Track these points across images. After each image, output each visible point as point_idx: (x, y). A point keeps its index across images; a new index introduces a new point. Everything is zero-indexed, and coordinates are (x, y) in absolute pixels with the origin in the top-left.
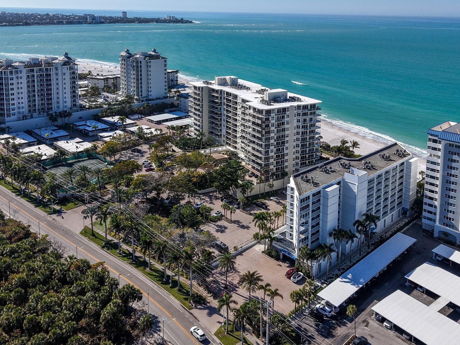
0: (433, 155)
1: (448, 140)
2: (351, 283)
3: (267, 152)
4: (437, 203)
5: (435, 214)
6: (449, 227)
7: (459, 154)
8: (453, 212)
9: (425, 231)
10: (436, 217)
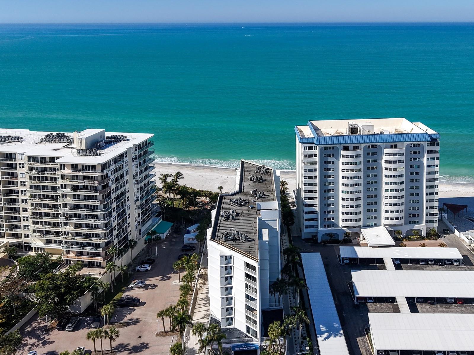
0: (306, 163)
1: (322, 145)
2: (333, 336)
3: (108, 224)
4: (317, 209)
5: (316, 219)
6: (331, 227)
7: (333, 154)
8: (333, 211)
9: (307, 240)
10: (318, 223)
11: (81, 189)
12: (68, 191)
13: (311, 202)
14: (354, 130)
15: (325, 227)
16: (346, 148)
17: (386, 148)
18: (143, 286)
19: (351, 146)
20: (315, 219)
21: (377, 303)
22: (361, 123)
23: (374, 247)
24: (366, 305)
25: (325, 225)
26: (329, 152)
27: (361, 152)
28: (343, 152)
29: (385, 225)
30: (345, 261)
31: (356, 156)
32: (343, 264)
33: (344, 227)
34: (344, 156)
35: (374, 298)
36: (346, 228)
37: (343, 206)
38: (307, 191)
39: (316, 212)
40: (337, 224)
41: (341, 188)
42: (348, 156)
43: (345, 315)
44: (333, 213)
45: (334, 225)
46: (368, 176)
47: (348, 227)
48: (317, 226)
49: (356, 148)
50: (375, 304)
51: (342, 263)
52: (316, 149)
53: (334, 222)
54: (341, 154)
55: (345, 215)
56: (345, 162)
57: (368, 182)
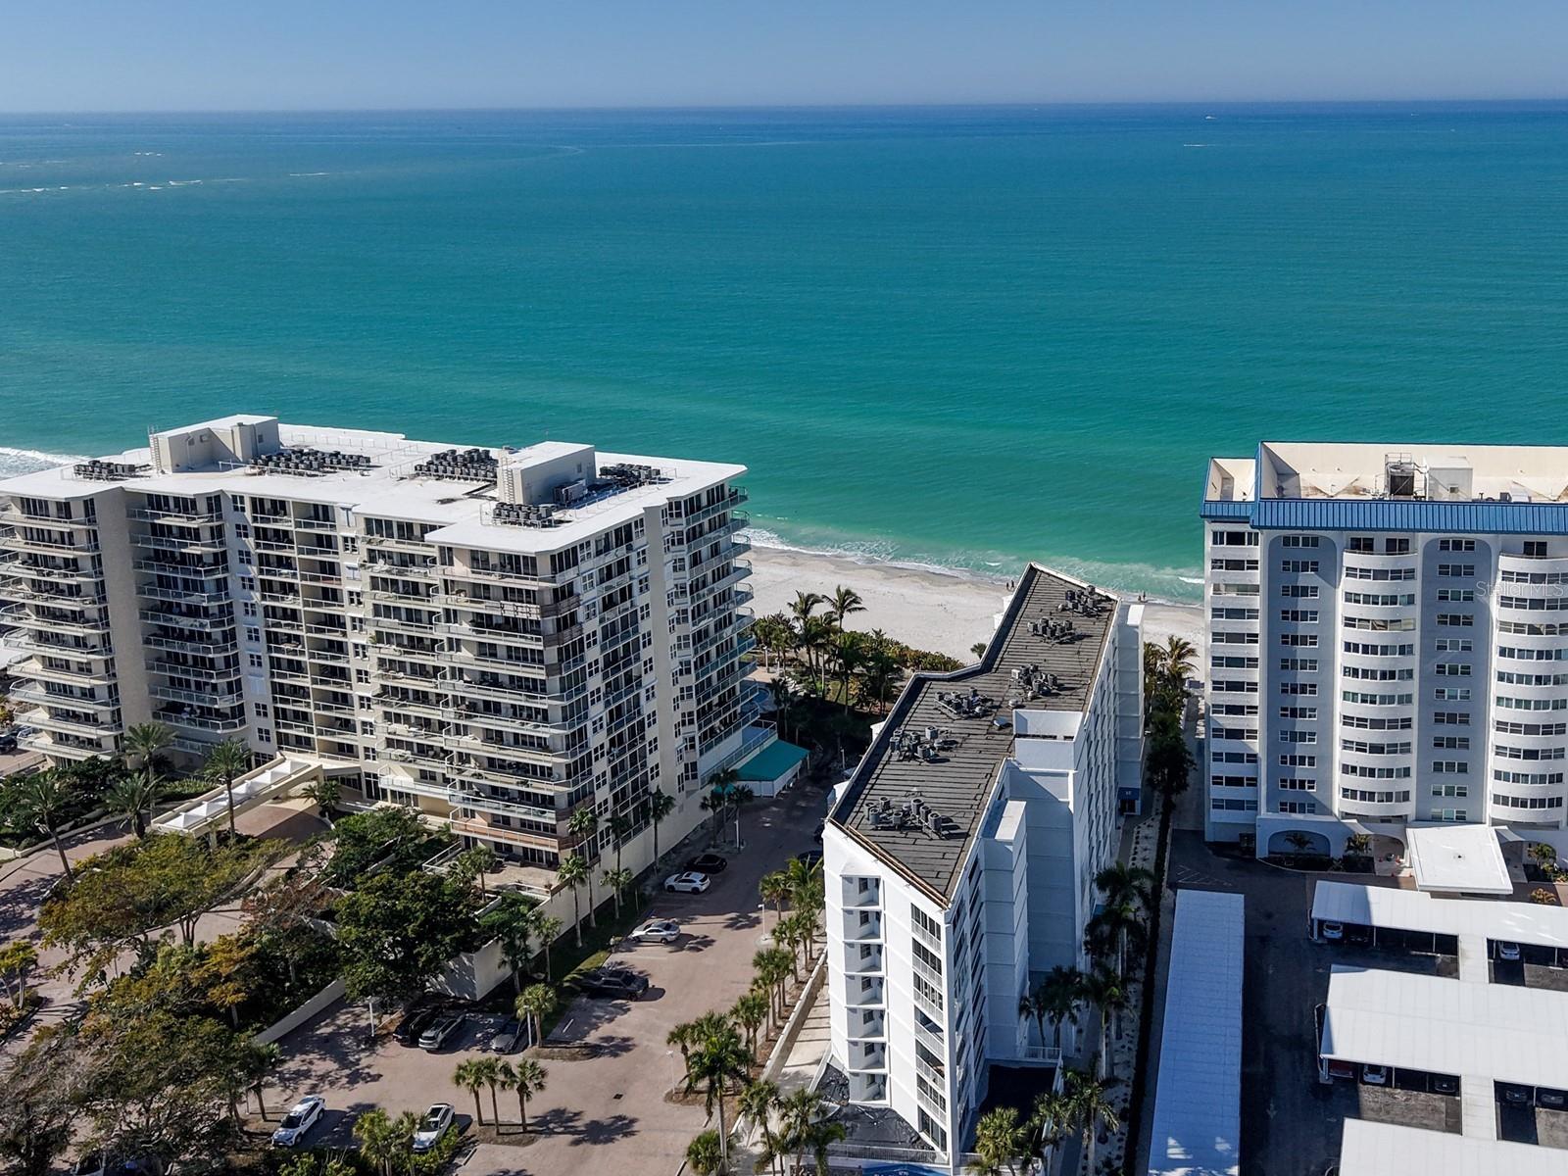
0: (1223, 588)
1: (1279, 529)
3: (576, 740)
4: (1256, 746)
5: (1253, 782)
6: (1302, 811)
7: (1316, 563)
8: (1312, 758)
9: (1220, 848)
10: (1257, 793)
11: (498, 627)
12: (463, 629)
13: (1241, 722)
14: (1400, 483)
15: (1282, 810)
16: (1364, 546)
17: (1507, 551)
18: (669, 938)
19: (1380, 540)
20: (1248, 779)
21: (1396, 1087)
22: (1428, 460)
23: (1437, 894)
24: (1357, 1090)
25: (1282, 804)
26: (1301, 553)
27: (1414, 560)
28: (1351, 559)
29: (1495, 822)
30: (1328, 933)
31: (1396, 575)
32: (1320, 942)
33: (1348, 815)
34: (1351, 572)
35: (1389, 1069)
36: (1355, 821)
37: (1347, 744)
38: (1222, 683)
39: (1253, 758)
40: (1325, 803)
41: (1341, 683)
42: (1365, 573)
43: (1272, 1114)
44: (1311, 764)
45: (1313, 805)
46: (1439, 648)
47: (1362, 818)
48: (1254, 806)
49: (1396, 547)
50: (1387, 1090)
51: (1316, 937)
52: (1256, 544)
53: (1316, 796)
54: (1342, 566)
55: (1352, 777)
56: (1356, 594)
57: (1438, 666)
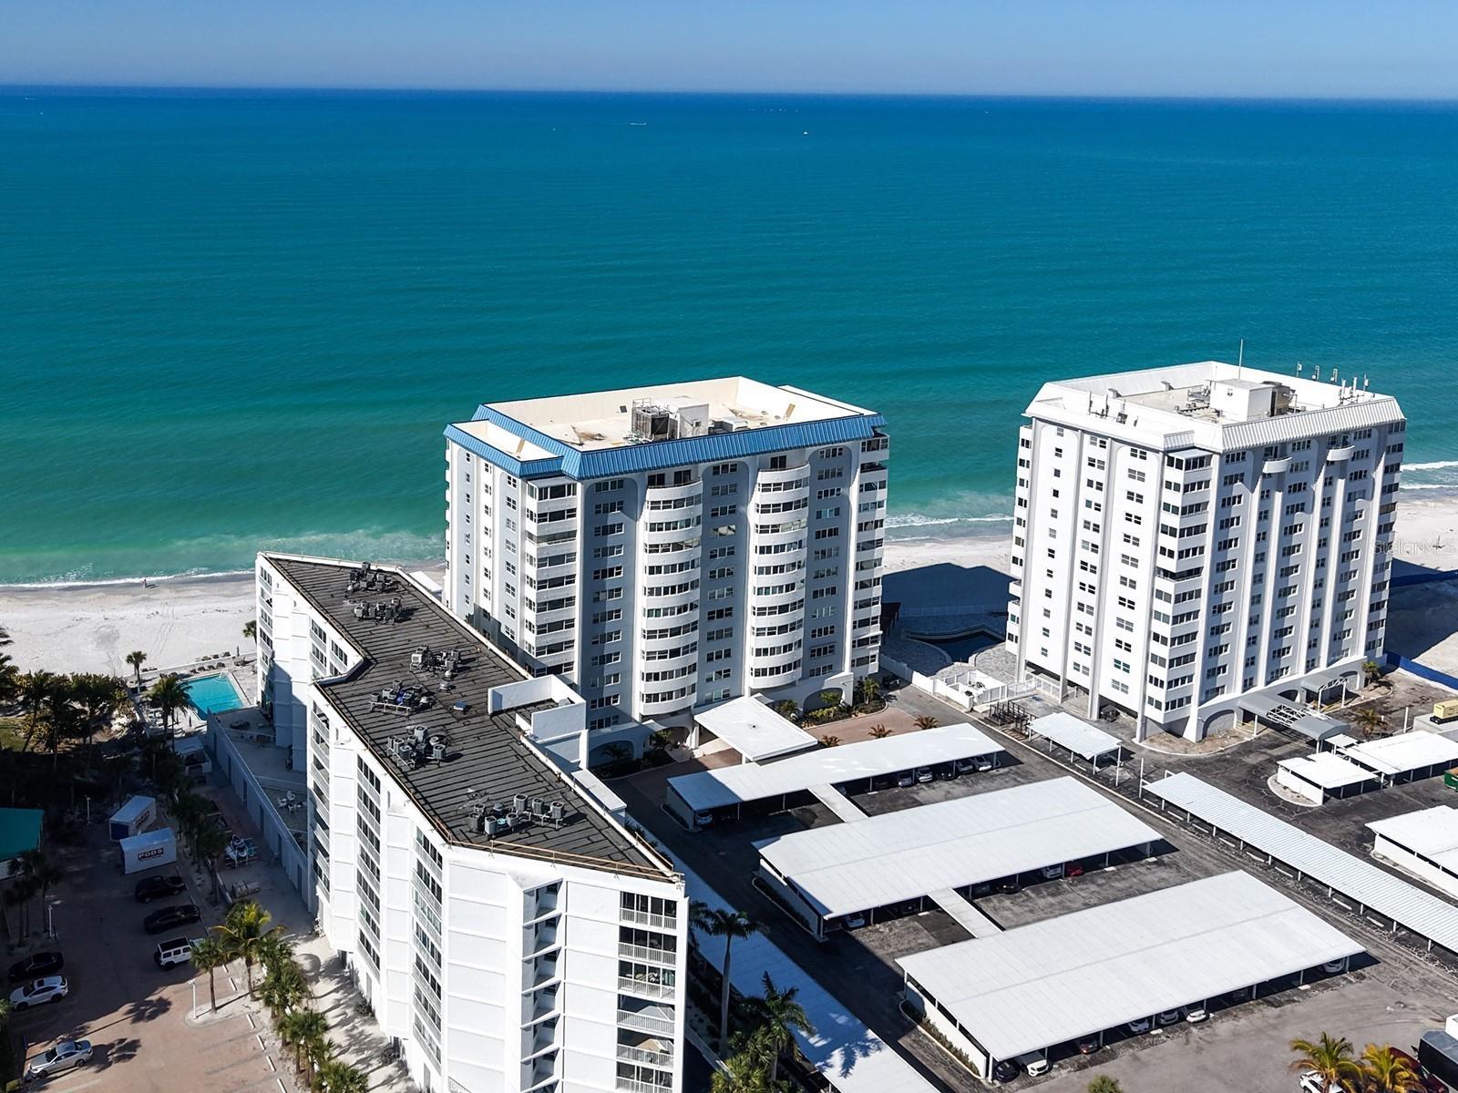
2: (858, 1053)
6: (608, 725)
7: (622, 503)
8: (617, 675)
13: (557, 659)
14: (658, 424)
15: (592, 728)
16: (657, 481)
17: (762, 468)
19: (670, 475)
21: (875, 923)
22: (669, 398)
25: (592, 723)
26: (608, 496)
28: (652, 494)
29: (753, 692)
30: (701, 821)
32: (696, 831)
33: (645, 718)
34: (653, 505)
36: (651, 721)
37: (647, 656)
38: (545, 626)
40: (626, 712)
41: (641, 603)
42: (667, 504)
44: (616, 680)
45: (617, 717)
46: (711, 557)
47: (656, 718)
49: (682, 478)
50: (870, 928)
51: (691, 828)
52: (575, 494)
53: (622, 709)
54: (644, 501)
55: (653, 683)
56: (659, 524)
57: (711, 573)
